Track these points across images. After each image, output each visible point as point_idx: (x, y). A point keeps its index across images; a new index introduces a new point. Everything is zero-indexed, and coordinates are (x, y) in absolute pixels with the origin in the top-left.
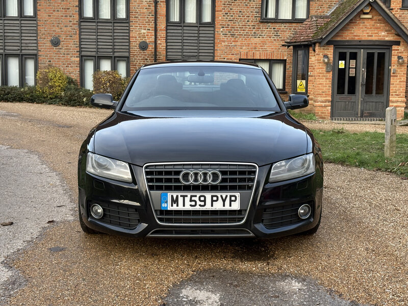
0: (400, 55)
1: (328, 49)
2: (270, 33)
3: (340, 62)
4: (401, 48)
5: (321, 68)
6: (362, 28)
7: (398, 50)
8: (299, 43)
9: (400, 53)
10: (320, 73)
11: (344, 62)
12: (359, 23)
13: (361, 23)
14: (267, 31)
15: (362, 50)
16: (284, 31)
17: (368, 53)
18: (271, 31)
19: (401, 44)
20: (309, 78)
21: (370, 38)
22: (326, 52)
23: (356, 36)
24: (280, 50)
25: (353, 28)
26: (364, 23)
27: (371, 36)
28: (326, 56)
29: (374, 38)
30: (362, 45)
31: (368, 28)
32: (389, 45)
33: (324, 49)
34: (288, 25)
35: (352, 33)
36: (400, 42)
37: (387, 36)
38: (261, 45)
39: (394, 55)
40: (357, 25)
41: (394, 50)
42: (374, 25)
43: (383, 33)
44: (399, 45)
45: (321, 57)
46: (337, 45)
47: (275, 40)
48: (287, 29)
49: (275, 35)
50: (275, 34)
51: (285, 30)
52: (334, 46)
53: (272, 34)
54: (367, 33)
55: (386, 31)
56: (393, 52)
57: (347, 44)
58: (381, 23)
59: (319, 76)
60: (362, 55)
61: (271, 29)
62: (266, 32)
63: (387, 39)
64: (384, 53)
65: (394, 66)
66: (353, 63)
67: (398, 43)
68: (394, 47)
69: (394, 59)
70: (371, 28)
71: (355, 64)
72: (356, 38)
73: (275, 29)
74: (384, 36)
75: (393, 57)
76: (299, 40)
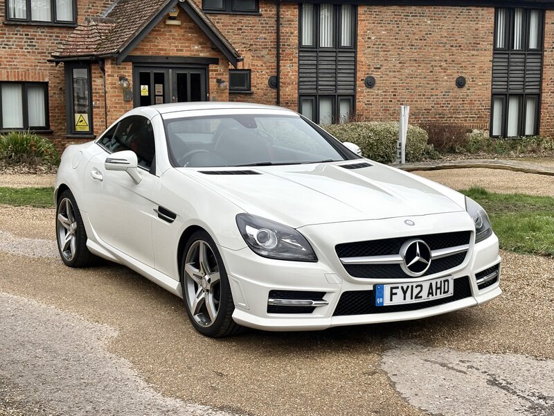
0: (219, 77)
1: (125, 68)
2: (21, 42)
3: (142, 86)
4: (220, 68)
5: (117, 96)
6: (169, 39)
7: (217, 71)
8: (76, 59)
9: (219, 74)
10: (117, 103)
11: (147, 87)
12: (163, 31)
13: (167, 31)
14: (16, 38)
15: (170, 70)
16: (41, 39)
17: (178, 74)
18: (23, 38)
19: (220, 62)
20: (94, 110)
21: (180, 54)
22: (122, 72)
23: (161, 50)
24: (38, 68)
25: (157, 38)
26: (171, 31)
27: (181, 50)
28: (122, 78)
29: (186, 54)
30: (169, 62)
31: (176, 39)
32: (204, 64)
33: (119, 68)
34: (46, 30)
35: (156, 46)
36: (218, 59)
37: (201, 51)
38: (9, 59)
39: (212, 78)
40: (161, 35)
41: (212, 70)
42: (183, 36)
43: (196, 47)
44: (217, 64)
45: (116, 80)
46: (137, 62)
47: (29, 52)
48: (47, 36)
49: (28, 45)
50: (29, 43)
51: (43, 37)
52: (133, 63)
53: (23, 43)
54: (176, 46)
55: (200, 44)
56: (210, 73)
57: (149, 61)
58: (192, 33)
59: (116, 107)
60: (171, 76)
61: (22, 35)
62: (14, 40)
63: (202, 55)
64: (199, 74)
65: (213, 93)
66: (159, 88)
67: (215, 62)
68: (212, 67)
69: (213, 83)
70: (180, 39)
71: (162, 91)
72: (162, 53)
73: (28, 35)
74: (197, 51)
75: (210, 80)
76: (75, 54)
